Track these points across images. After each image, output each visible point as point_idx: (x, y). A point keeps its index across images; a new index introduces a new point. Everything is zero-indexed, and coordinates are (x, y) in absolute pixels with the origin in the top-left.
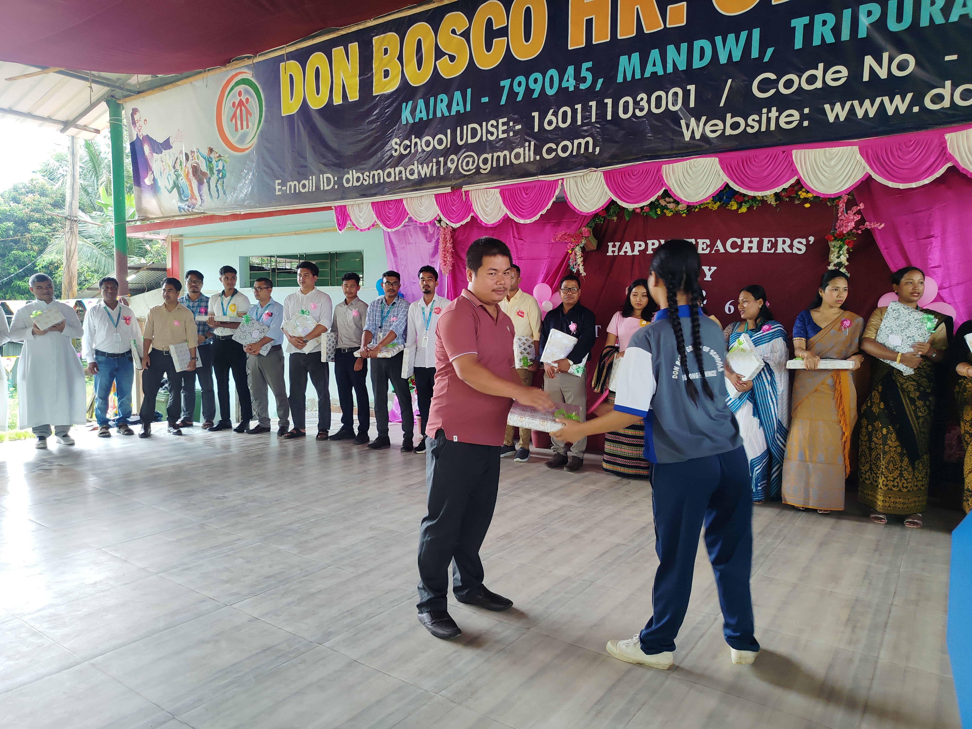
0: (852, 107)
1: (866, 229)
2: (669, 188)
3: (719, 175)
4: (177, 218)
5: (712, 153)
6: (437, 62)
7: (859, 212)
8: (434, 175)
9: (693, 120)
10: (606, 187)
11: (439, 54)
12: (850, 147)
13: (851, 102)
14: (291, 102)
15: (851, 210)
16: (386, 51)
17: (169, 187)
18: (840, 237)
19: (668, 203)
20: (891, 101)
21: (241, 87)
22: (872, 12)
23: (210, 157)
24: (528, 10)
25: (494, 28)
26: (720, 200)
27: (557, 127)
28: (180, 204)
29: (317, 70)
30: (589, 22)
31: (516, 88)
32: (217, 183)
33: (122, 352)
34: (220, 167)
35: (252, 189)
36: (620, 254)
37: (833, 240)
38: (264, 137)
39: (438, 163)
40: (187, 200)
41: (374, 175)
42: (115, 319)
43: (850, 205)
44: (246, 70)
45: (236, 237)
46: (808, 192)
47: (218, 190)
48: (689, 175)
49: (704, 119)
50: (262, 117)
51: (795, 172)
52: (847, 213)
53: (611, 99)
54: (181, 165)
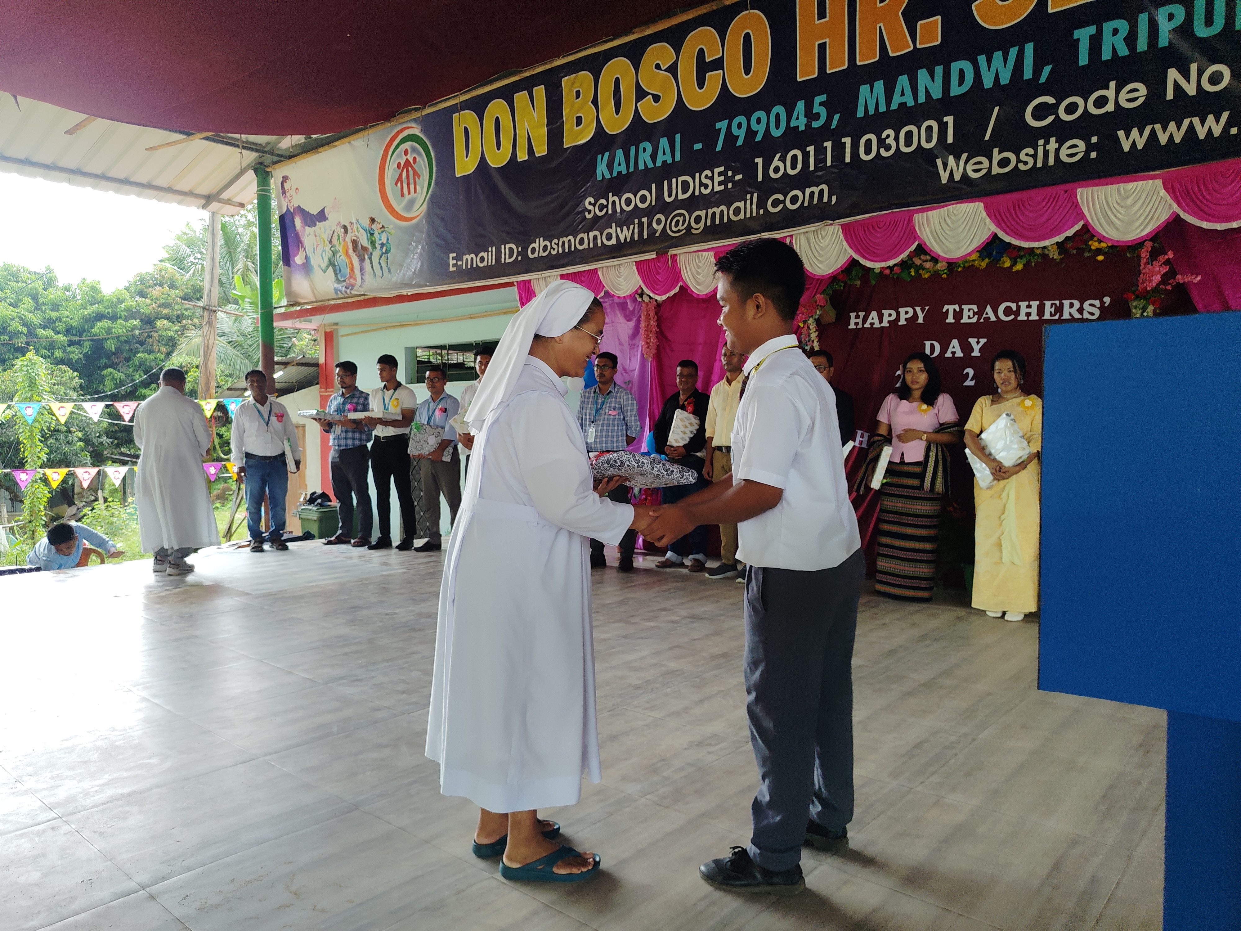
0: (1153, 132)
1: (1178, 284)
2: (923, 241)
3: (985, 223)
4: (332, 302)
5: (975, 197)
6: (638, 104)
7: (1166, 263)
8: (636, 239)
9: (951, 159)
10: (845, 243)
11: (641, 94)
12: (1151, 181)
13: (1152, 126)
14: (465, 159)
15: (1156, 260)
16: (578, 94)
17: (324, 266)
18: (1145, 295)
19: (924, 262)
20: (1203, 123)
21: (407, 145)
22: (1173, 14)
23: (372, 229)
24: (747, 37)
25: (707, 60)
26: (989, 256)
27: (785, 174)
28: (336, 285)
29: (497, 120)
30: (822, 47)
31: (735, 131)
32: (380, 259)
33: (273, 455)
34: (384, 241)
35: (422, 265)
36: (865, 326)
37: (1134, 300)
38: (434, 202)
39: (641, 224)
40: (345, 281)
41: (563, 243)
42: (266, 416)
43: (1154, 255)
44: (414, 125)
45: (401, 324)
46: (1100, 241)
47: (381, 267)
48: (948, 225)
49: (964, 156)
50: (432, 179)
51: (1081, 215)
52: (1152, 265)
53: (850, 138)
54: (339, 239)
